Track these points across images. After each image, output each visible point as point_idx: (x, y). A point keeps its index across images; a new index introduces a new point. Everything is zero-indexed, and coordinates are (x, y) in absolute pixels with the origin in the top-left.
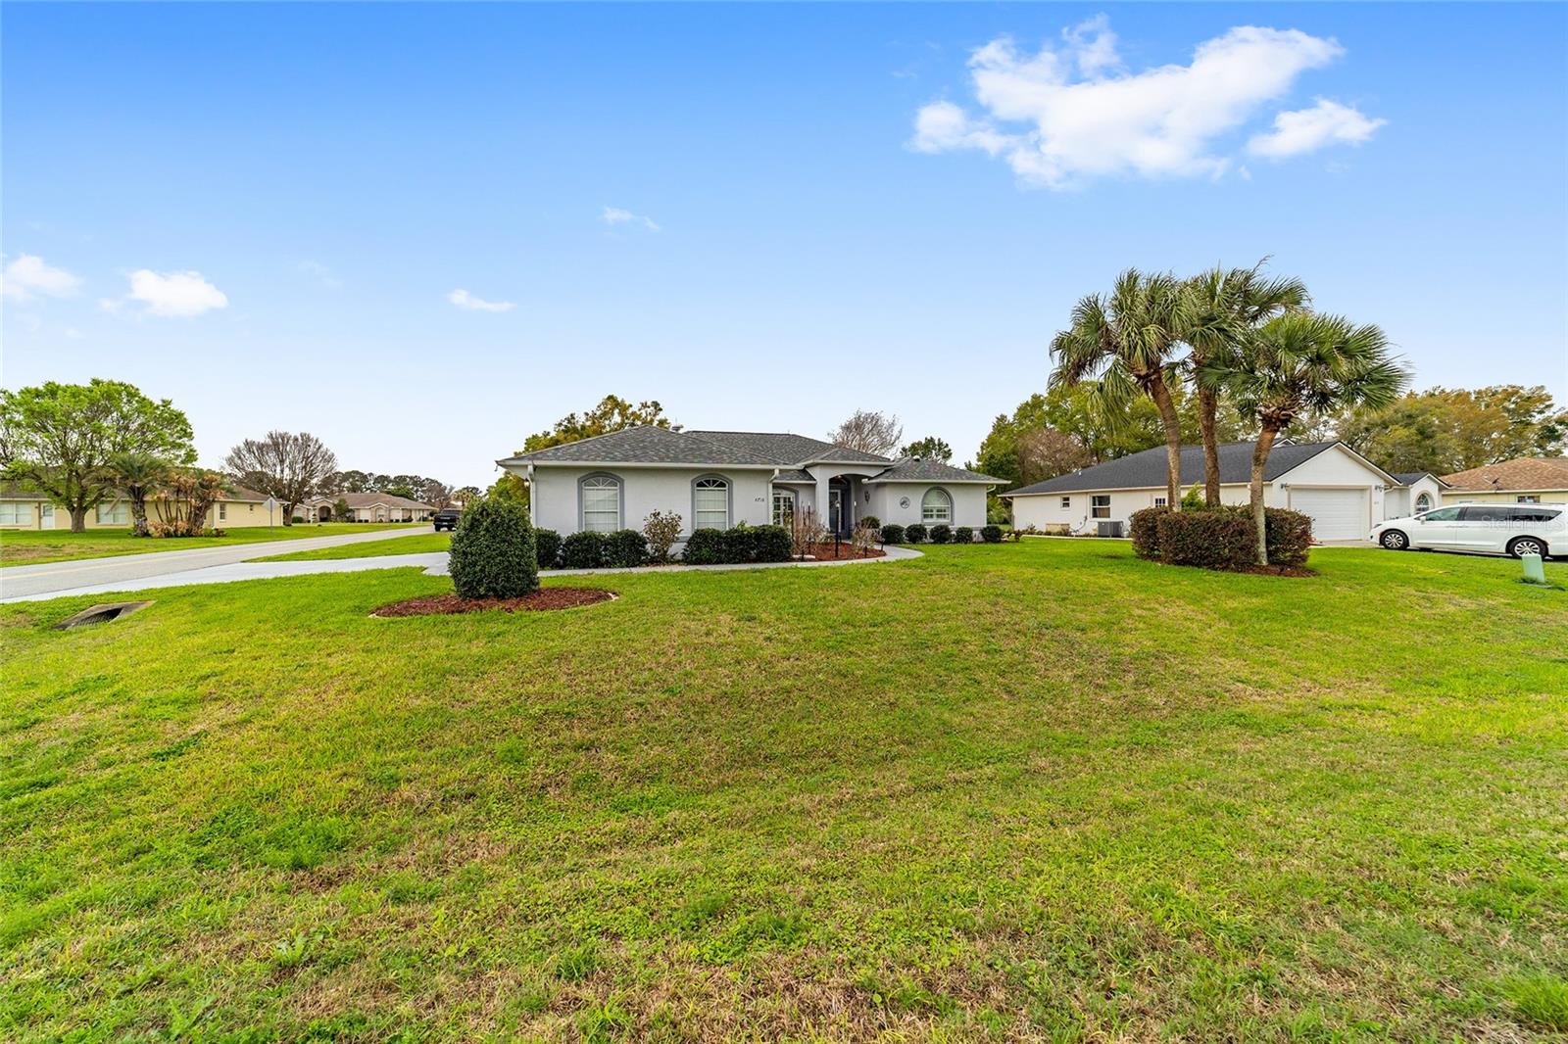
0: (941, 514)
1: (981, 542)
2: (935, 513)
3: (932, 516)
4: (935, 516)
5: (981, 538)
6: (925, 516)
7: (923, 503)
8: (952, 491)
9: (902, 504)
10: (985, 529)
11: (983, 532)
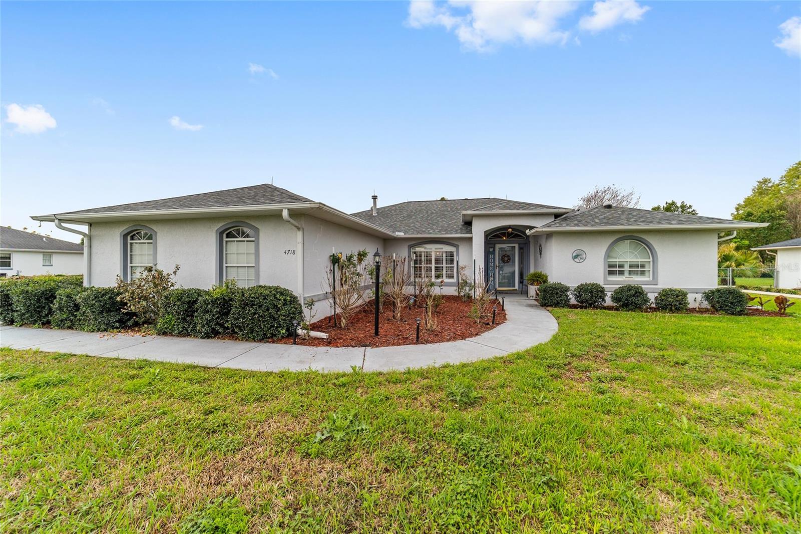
0: (637, 269)
1: (706, 311)
2: (627, 268)
3: (621, 273)
4: (627, 274)
5: (706, 304)
6: (611, 273)
7: (608, 255)
8: (651, 240)
9: (576, 257)
10: (713, 292)
11: (709, 296)
